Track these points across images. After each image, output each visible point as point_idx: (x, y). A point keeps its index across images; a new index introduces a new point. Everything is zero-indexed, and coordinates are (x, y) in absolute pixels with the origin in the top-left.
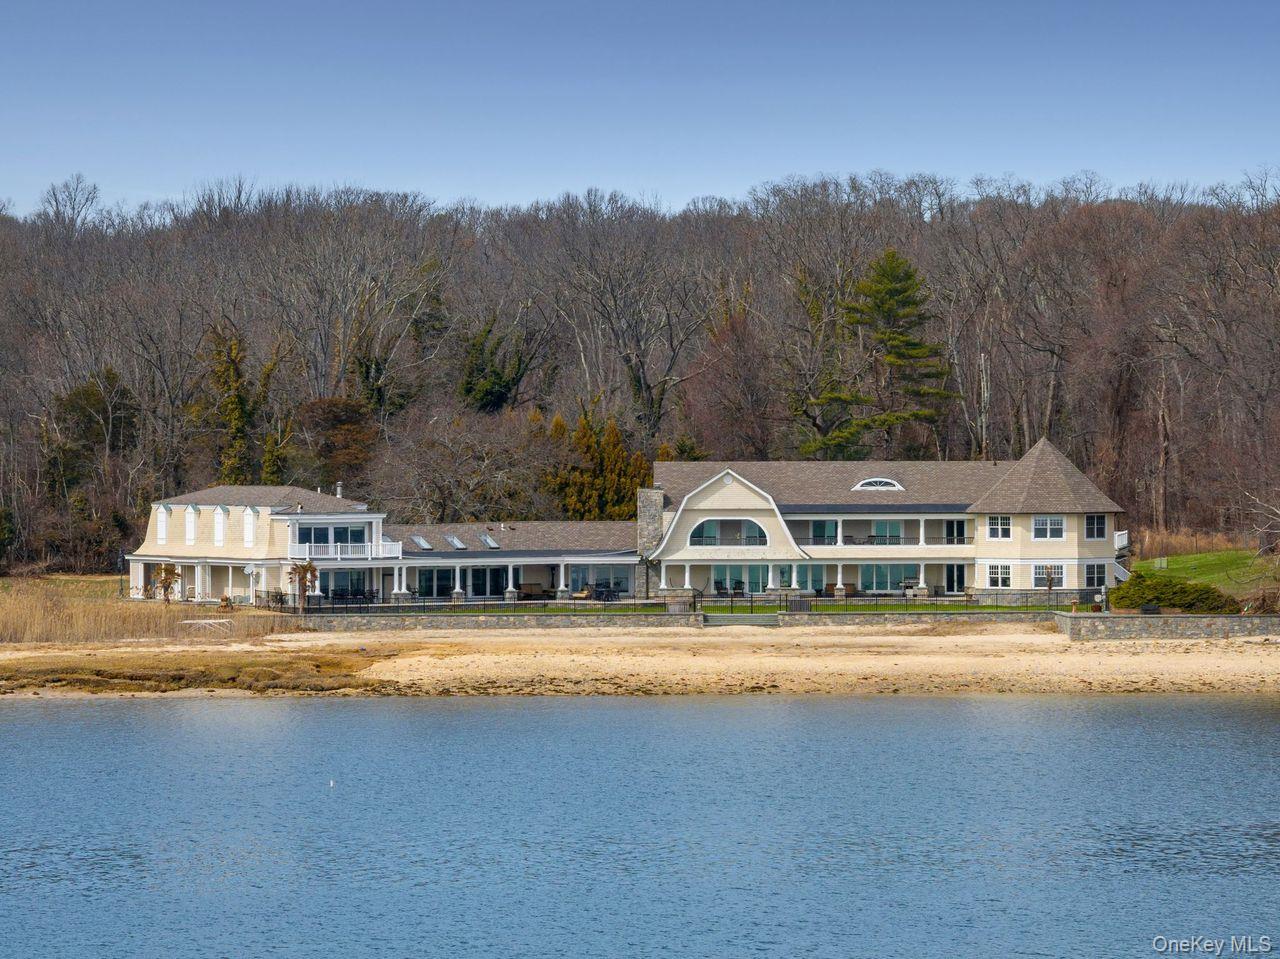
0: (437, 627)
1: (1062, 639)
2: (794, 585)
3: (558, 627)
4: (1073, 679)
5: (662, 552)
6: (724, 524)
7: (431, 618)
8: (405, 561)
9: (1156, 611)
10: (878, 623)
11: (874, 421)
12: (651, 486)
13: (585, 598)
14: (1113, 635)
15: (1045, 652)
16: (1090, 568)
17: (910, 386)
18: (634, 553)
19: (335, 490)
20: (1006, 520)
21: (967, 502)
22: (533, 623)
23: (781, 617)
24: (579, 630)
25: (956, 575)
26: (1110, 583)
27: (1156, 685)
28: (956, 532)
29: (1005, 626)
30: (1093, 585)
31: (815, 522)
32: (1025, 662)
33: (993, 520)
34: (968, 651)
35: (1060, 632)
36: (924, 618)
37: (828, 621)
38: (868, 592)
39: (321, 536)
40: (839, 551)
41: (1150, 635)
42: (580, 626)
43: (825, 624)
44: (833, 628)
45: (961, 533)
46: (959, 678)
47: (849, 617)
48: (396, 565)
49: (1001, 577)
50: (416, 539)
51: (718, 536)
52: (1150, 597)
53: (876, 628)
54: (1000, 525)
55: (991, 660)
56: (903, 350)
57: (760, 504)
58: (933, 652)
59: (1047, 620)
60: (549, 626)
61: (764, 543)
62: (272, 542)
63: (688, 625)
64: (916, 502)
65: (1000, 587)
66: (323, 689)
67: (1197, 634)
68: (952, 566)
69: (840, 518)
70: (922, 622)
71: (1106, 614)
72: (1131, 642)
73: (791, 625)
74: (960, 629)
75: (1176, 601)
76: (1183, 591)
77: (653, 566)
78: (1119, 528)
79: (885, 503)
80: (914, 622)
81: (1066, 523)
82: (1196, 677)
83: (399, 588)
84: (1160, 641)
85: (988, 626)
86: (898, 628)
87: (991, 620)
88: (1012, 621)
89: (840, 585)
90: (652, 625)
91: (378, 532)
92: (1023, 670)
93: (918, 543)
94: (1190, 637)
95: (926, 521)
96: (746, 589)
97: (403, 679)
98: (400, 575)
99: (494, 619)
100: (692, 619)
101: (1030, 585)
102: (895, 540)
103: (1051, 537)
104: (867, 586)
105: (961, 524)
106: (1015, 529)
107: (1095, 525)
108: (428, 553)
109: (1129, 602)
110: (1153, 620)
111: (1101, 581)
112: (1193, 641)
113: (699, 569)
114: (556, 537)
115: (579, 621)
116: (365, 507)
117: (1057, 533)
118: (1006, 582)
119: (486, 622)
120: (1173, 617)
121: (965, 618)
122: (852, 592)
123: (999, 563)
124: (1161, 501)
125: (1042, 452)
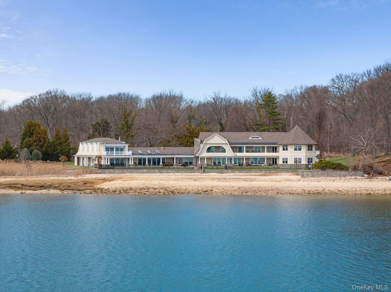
0: (133, 173)
1: (299, 177)
2: (233, 163)
3: (164, 173)
4: (300, 189)
5: (199, 154)
6: (216, 147)
7: (131, 170)
8: (133, 156)
9: (325, 169)
10: (250, 172)
11: (265, 129)
12: (198, 138)
13: (180, 166)
14: (313, 176)
15: (294, 181)
17: (274, 121)
18: (193, 155)
19: (119, 138)
20: (287, 146)
21: (278, 142)
22: (158, 172)
23: (224, 171)
24: (169, 174)
25: (274, 161)
26: (314, 163)
27: (324, 191)
29: (284, 173)
30: (309, 163)
31: (239, 147)
32: (288, 183)
33: (284, 146)
34: (272, 180)
35: (299, 175)
36: (263, 171)
37: (237, 172)
38: (252, 165)
39: (112, 149)
40: (244, 154)
41: (323, 176)
42: (170, 173)
43: (236, 173)
44: (238, 174)
45: (276, 150)
46: (267, 189)
47: (242, 171)
48: (130, 157)
49: (285, 161)
50: (139, 151)
51: (214, 150)
52: (324, 166)
53: (249, 174)
55: (278, 183)
56: (272, 113)
57: (224, 142)
58: (262, 181)
59: (296, 172)
60: (162, 173)
61: (225, 152)
62: (99, 151)
63: (199, 173)
64: (265, 142)
65: (285, 163)
66: (80, 190)
67: (336, 176)
68: (274, 158)
69: (245, 146)
70: (262, 172)
71: (312, 170)
72: (318, 178)
73: (227, 173)
74: (272, 174)
75: (331, 167)
76: (333, 164)
77: (197, 158)
78: (316, 150)
79: (257, 142)
80: (260, 172)
81: (302, 147)
82: (336, 189)
83: (131, 163)
84: (326, 178)
85: (280, 174)
86: (255, 174)
87: (280, 172)
88: (286, 172)
89: (244, 163)
90: (189, 173)
91: (127, 148)
92: (286, 186)
93: (265, 152)
94: (334, 177)
95: (267, 147)
96: (221, 164)
97: (106, 188)
98: (131, 160)
99: (148, 171)
100: (200, 171)
101: (293, 163)
102: (259, 152)
103: (298, 150)
104: (252, 163)
105: (276, 147)
106: (289, 148)
107: (310, 147)
108: (141, 154)
109: (318, 167)
110: (324, 172)
111: (312, 162)
112: (335, 178)
113: (209, 159)
114: (176, 151)
115: (170, 171)
116: (125, 143)
117: (300, 149)
118: (286, 162)
119: (145, 172)
120: (330, 171)
121: (274, 171)
122: (248, 165)
123: (285, 157)
124: (329, 147)
125: (297, 129)
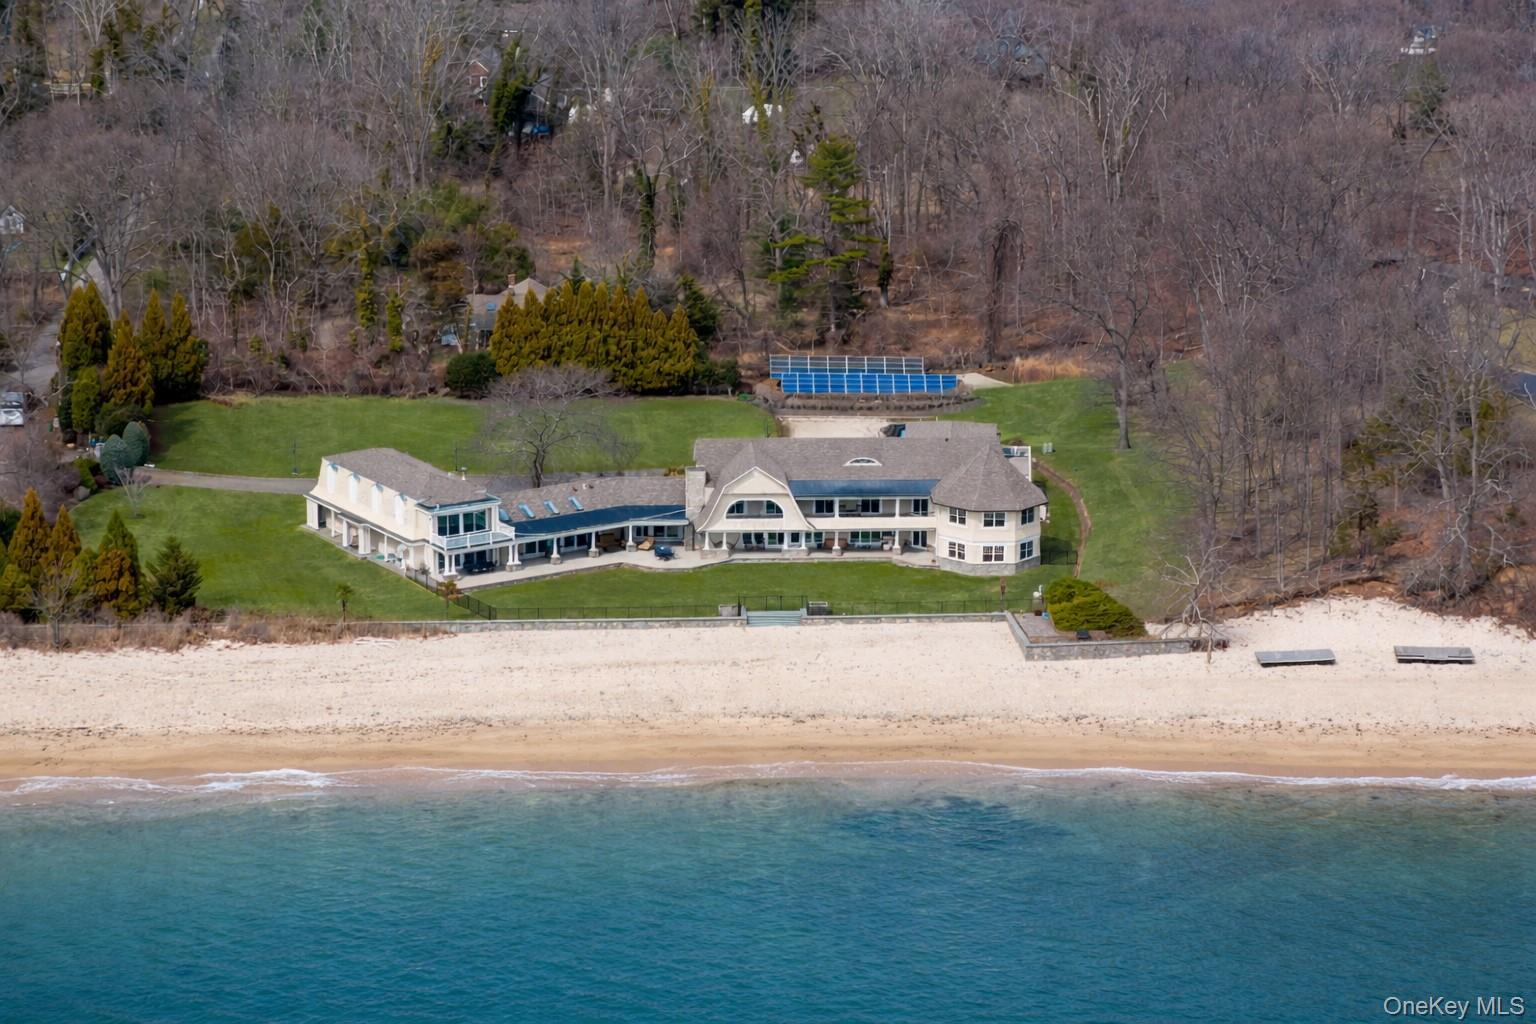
2: (804, 546)
5: (706, 526)
8: (517, 541)
16: (1023, 546)
18: (683, 515)
20: (963, 512)
21: (929, 478)
23: (804, 620)
25: (920, 538)
28: (921, 508)
30: (1025, 557)
31: (818, 501)
39: (454, 521)
40: (836, 524)
41: (1085, 657)
45: (925, 510)
49: (958, 552)
50: (522, 507)
54: (959, 515)
57: (780, 490)
59: (1001, 620)
61: (781, 516)
62: (417, 526)
64: (891, 479)
65: (957, 559)
68: (918, 532)
69: (836, 499)
75: (1101, 624)
77: (699, 533)
79: (868, 478)
81: (1007, 518)
83: (513, 561)
89: (836, 547)
90: (709, 628)
93: (893, 515)
94: (1113, 657)
95: (901, 501)
98: (514, 551)
100: (738, 623)
101: (980, 560)
103: (996, 526)
105: (924, 503)
106: (969, 520)
107: (1027, 515)
109: (1067, 624)
110: (1086, 646)
114: (623, 493)
117: (1000, 524)
118: (962, 556)
123: (956, 541)
